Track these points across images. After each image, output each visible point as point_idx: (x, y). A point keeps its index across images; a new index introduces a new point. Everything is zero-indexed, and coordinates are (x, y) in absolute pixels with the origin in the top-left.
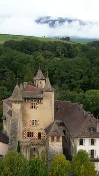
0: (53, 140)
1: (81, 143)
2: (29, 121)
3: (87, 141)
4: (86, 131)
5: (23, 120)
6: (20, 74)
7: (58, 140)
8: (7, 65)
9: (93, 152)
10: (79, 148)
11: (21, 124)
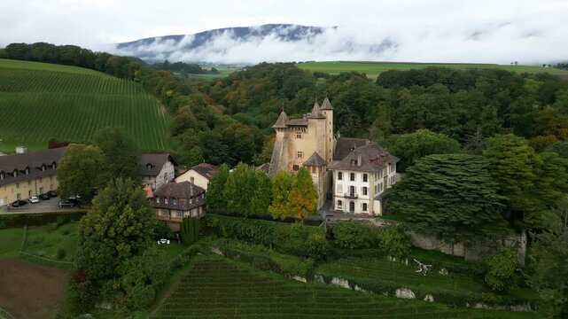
1: (340, 178)
2: (295, 154)
3: (346, 175)
4: (347, 164)
5: (289, 151)
6: (369, 117)
7: (315, 172)
8: (349, 104)
9: (352, 188)
10: (337, 182)
11: (286, 155)
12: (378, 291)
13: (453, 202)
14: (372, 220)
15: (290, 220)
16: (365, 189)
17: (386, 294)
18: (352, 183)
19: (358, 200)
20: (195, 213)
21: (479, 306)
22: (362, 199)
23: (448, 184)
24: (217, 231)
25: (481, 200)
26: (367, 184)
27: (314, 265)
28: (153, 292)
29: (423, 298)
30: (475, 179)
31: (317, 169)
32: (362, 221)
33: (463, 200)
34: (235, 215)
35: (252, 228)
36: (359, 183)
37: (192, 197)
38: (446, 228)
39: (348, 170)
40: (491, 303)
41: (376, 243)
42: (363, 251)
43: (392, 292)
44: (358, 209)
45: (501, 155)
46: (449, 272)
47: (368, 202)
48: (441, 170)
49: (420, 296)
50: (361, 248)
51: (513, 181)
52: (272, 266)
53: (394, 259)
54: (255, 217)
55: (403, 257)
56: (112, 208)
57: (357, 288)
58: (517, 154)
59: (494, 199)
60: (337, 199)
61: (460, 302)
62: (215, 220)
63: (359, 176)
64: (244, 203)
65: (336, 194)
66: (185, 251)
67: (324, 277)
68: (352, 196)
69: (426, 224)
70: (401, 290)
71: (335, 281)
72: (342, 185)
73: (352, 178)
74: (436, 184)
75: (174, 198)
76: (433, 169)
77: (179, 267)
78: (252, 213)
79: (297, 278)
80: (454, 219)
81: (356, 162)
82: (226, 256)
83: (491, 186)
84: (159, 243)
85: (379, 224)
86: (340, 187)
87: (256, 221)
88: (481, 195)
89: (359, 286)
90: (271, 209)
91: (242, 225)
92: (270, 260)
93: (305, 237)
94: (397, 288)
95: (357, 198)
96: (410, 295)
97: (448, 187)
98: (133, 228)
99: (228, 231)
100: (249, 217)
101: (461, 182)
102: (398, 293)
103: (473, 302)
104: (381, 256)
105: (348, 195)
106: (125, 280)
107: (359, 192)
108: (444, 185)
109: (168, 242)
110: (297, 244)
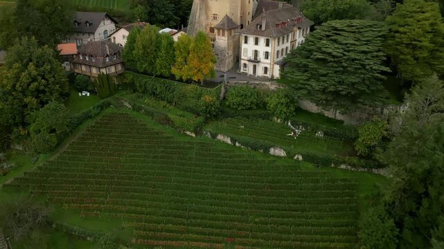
0: (219, 35)
1: (246, 42)
2: (210, 15)
3: (251, 40)
4: (253, 29)
5: (206, 13)
7: (223, 35)
9: (256, 52)
10: (244, 46)
11: (203, 17)
12: (255, 148)
13: (336, 72)
14: (267, 83)
15: (189, 81)
16: (267, 53)
17: (262, 151)
18: (256, 48)
19: (261, 64)
20: (113, 70)
21: (343, 166)
22: (265, 63)
23: (334, 53)
24: (131, 87)
25: (363, 71)
26: (269, 49)
27: (205, 122)
28: (54, 140)
29: (292, 157)
30: (364, 48)
31: (226, 33)
32: (258, 84)
33: (345, 71)
34: (145, 73)
35: (159, 86)
36: (262, 48)
37: (107, 56)
38: (324, 97)
39: (253, 34)
40: (354, 166)
41: (264, 105)
42: (250, 112)
43: (267, 150)
44: (260, 72)
45: (402, 22)
46: (325, 134)
47: (268, 66)
48: (335, 37)
49: (290, 155)
50: (250, 109)
51: (407, 51)
52: (168, 121)
53: (279, 120)
54: (161, 76)
55: (286, 119)
56: (17, 65)
57: (237, 144)
58: (418, 21)
59: (376, 70)
60: (243, 62)
61: (326, 163)
62: (130, 77)
63: (262, 41)
64: (151, 64)
65: (242, 57)
66: (97, 104)
67: (211, 134)
68: (255, 61)
69: (305, 92)
70: (274, 149)
71: (220, 137)
72: (248, 49)
73: (257, 43)
74: (324, 53)
75: (92, 56)
76: (328, 36)
77: (90, 117)
78: (159, 73)
79: (188, 133)
80: (332, 89)
81: (261, 26)
82: (134, 109)
83: (377, 56)
84: (80, 94)
85: (273, 87)
86: (246, 50)
87: (162, 80)
88: (364, 66)
89: (239, 143)
90: (174, 71)
91: (150, 82)
92: (167, 116)
93: (199, 97)
94: (271, 147)
95: (259, 62)
96: (282, 153)
97: (334, 57)
98: (36, 84)
99: (141, 86)
100: (157, 76)
101: (349, 51)
102: (272, 151)
103: (338, 163)
104: (267, 117)
105: (252, 58)
106: (32, 128)
107: (261, 56)
108: (330, 54)
109: (88, 94)
110: (192, 103)
